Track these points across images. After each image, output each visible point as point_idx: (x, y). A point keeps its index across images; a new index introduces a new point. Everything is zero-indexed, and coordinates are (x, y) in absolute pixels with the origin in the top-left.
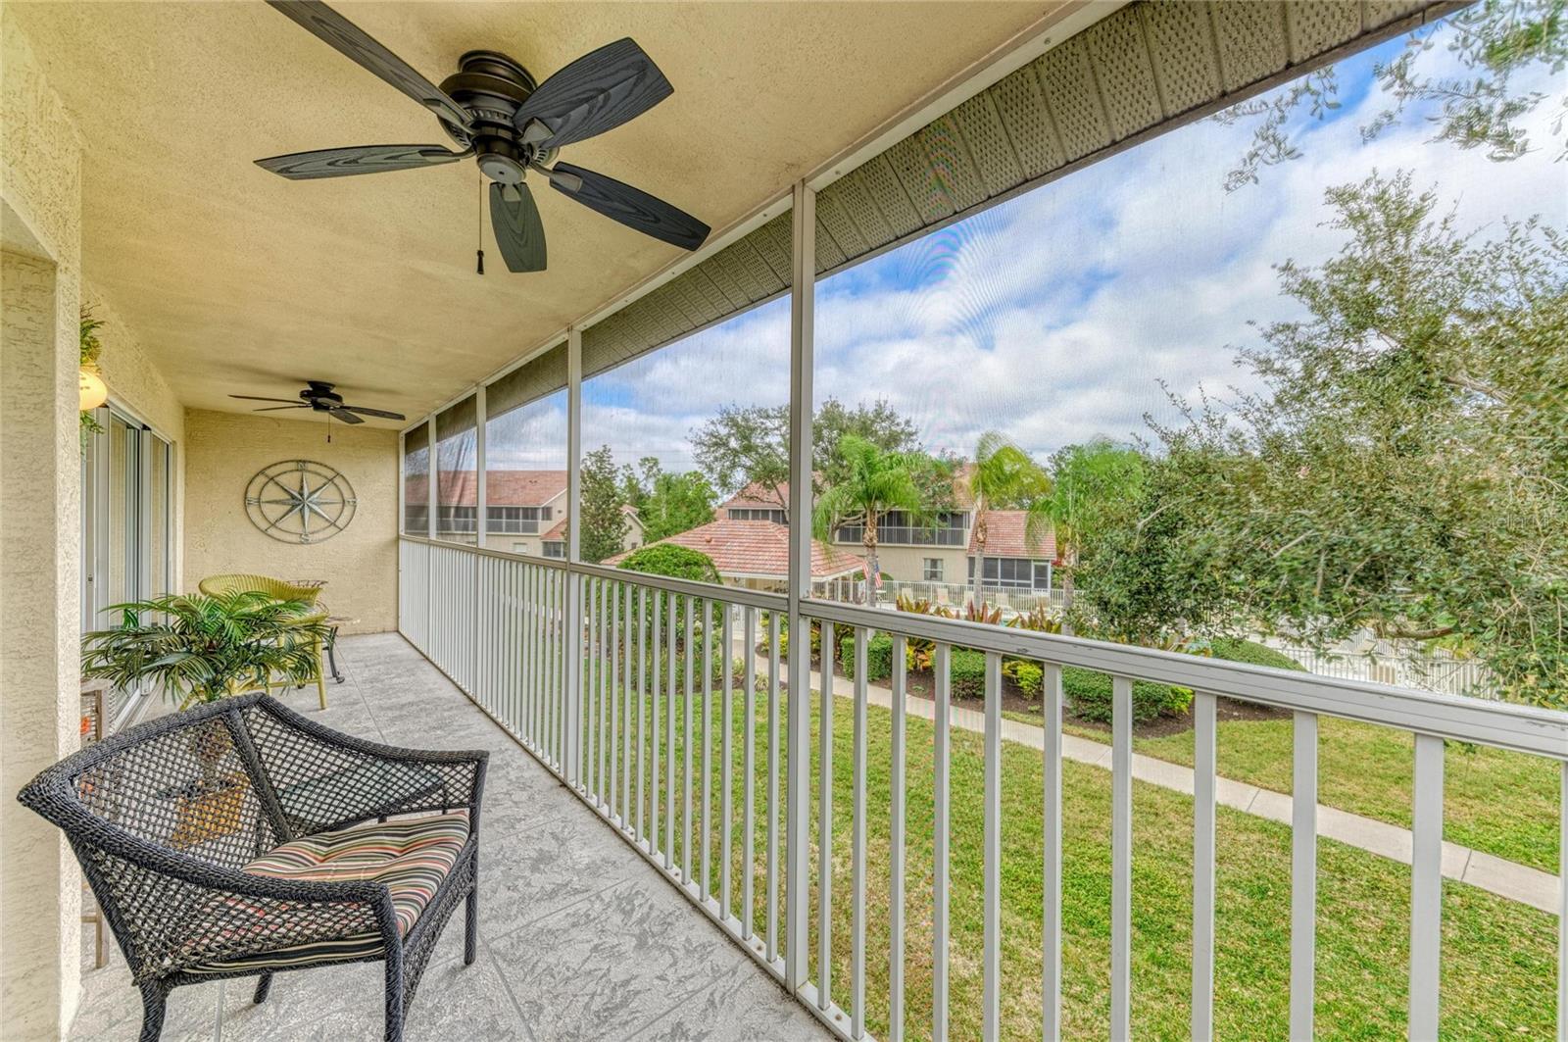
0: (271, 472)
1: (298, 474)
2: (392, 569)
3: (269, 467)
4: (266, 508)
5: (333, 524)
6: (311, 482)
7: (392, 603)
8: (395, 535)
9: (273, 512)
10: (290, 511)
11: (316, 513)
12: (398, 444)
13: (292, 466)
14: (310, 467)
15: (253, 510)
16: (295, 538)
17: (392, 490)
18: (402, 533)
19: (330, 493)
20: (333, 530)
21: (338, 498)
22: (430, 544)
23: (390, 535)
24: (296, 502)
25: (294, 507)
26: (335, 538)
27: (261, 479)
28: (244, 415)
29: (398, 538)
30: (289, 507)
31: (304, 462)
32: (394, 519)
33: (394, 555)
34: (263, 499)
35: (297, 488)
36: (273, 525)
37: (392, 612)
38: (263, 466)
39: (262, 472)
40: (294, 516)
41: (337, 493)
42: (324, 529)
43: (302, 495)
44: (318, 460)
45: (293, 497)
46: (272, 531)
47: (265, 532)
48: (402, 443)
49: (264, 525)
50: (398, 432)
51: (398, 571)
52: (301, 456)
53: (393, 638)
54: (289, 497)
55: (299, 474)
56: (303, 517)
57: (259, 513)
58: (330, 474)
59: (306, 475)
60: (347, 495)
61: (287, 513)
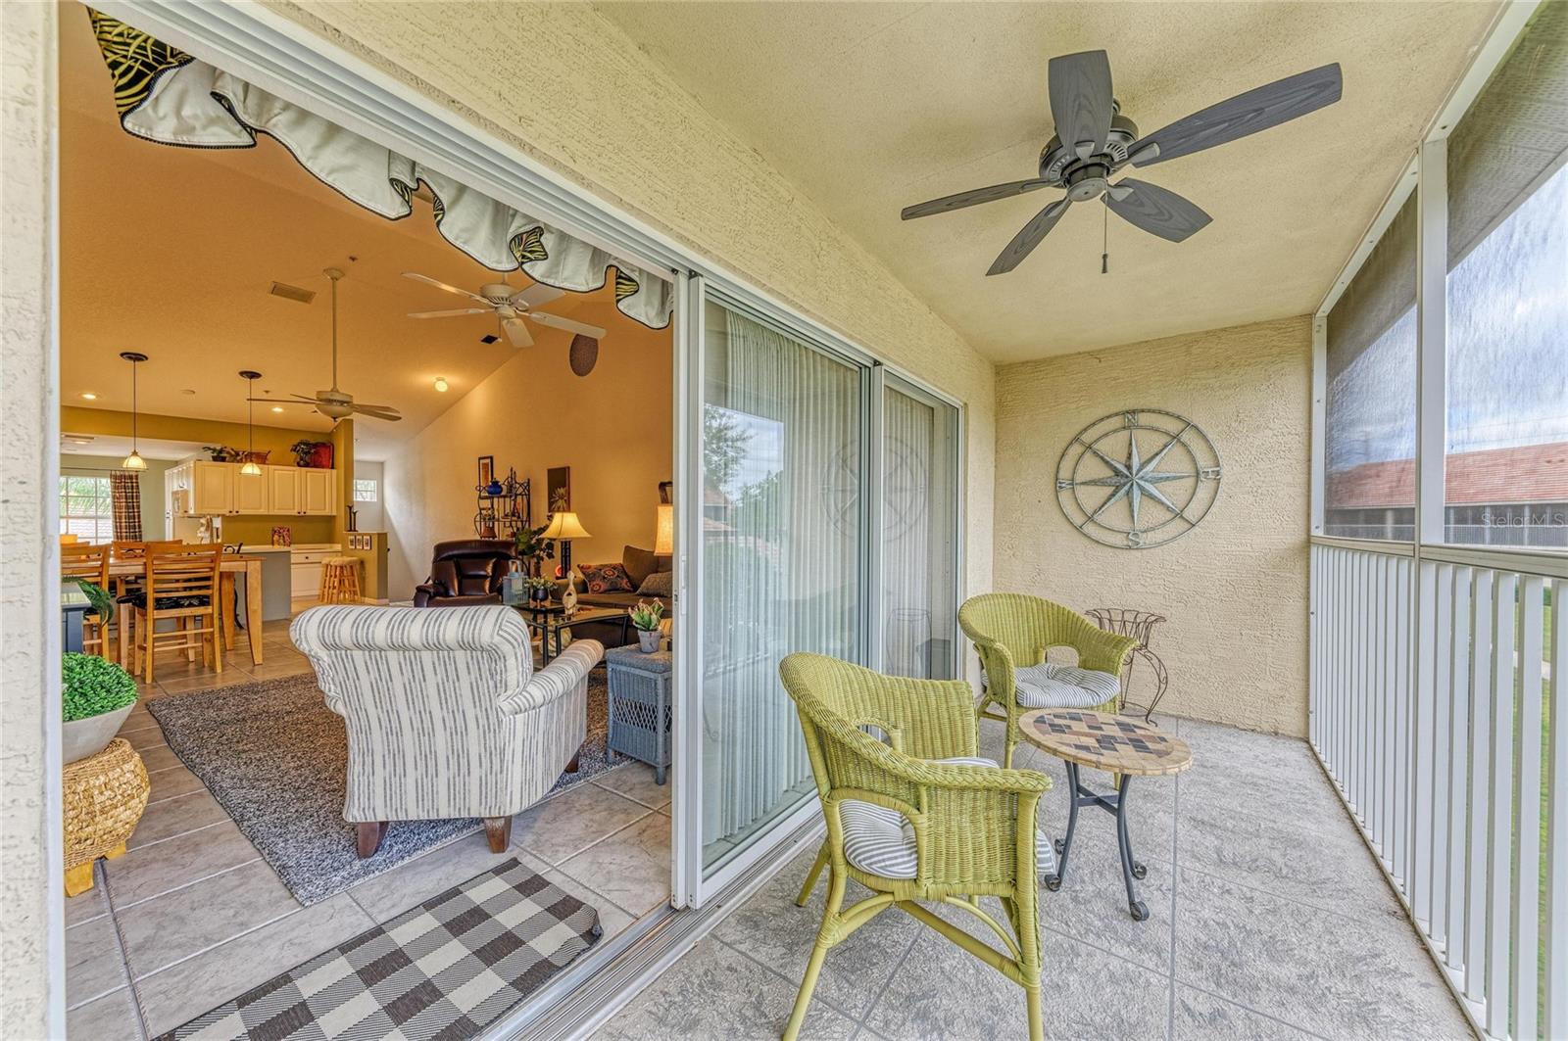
0: (1087, 438)
1: (1124, 435)
2: (1295, 606)
3: (1085, 430)
4: (1081, 491)
5: (1179, 515)
6: (1146, 442)
7: (1294, 676)
8: (1302, 537)
9: (1091, 497)
10: (1113, 495)
11: (1151, 497)
12: (1309, 343)
13: (1116, 422)
14: (1144, 419)
15: (1065, 496)
16: (1118, 540)
17: (1296, 443)
18: (1318, 532)
19: (1175, 461)
20: (1178, 525)
21: (1186, 468)
22: (1421, 557)
23: (1293, 536)
24: (1121, 480)
25: (1118, 488)
26: (1181, 541)
27: (1076, 449)
28: (1056, 357)
29: (1309, 542)
30: (1110, 490)
31: (1134, 412)
32: (1301, 501)
33: (1300, 579)
34: (1079, 479)
35: (1124, 459)
36: (1090, 519)
37: (1295, 694)
38: (1079, 428)
39: (1076, 439)
40: (1117, 507)
41: (1186, 459)
42: (1164, 524)
43: (1129, 467)
44: (1153, 407)
45: (1117, 473)
46: (1090, 529)
47: (1079, 529)
48: (1320, 338)
49: (1078, 519)
50: (1309, 316)
51: (1308, 613)
52: (1131, 404)
53: (1294, 753)
54: (1110, 473)
55: (1126, 433)
56: (1131, 505)
57: (1073, 501)
58: (1173, 426)
59: (1138, 434)
60: (1204, 462)
61: (1109, 499)
